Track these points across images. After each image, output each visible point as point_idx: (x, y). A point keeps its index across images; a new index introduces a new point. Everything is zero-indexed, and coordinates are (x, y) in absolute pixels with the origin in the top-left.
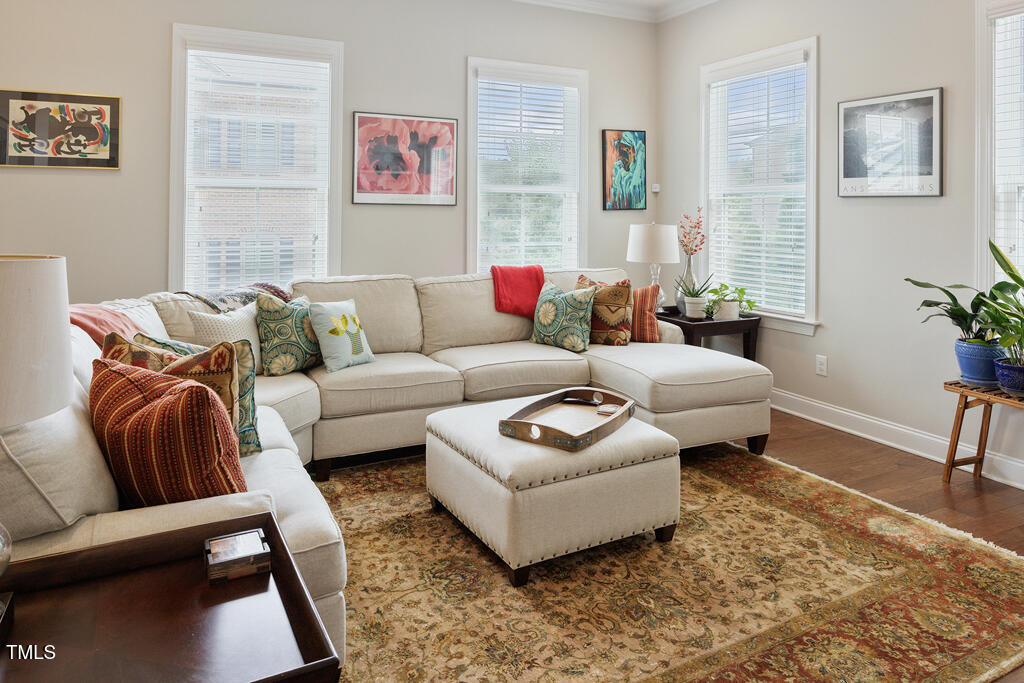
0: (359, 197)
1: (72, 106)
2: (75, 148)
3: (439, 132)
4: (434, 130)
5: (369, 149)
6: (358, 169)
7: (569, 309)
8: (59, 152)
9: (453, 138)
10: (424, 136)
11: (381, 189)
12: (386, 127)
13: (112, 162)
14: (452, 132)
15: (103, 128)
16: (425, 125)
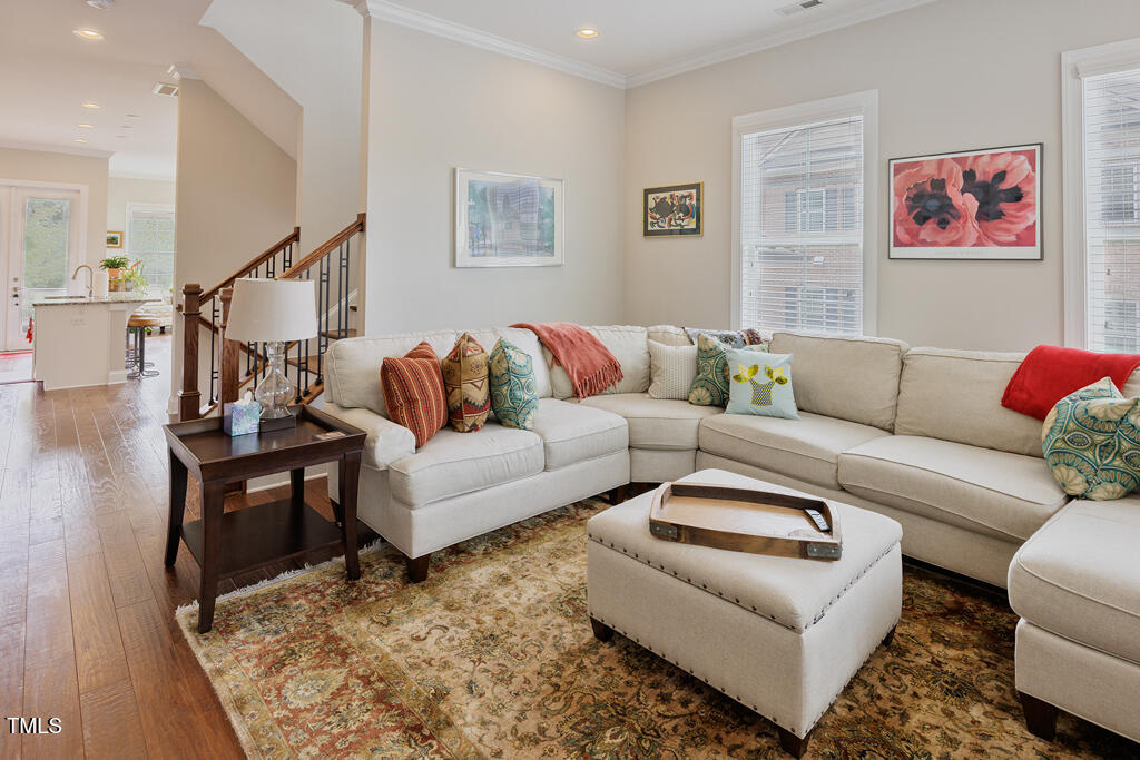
0: (897, 252)
1: (676, 193)
2: (678, 222)
3: (1009, 164)
4: (1000, 164)
5: (908, 197)
6: (895, 221)
7: (1071, 425)
8: (671, 225)
9: (1034, 171)
10: (985, 173)
11: (924, 243)
12: (930, 171)
13: (697, 231)
14: (1032, 163)
15: (692, 206)
16: (985, 159)
